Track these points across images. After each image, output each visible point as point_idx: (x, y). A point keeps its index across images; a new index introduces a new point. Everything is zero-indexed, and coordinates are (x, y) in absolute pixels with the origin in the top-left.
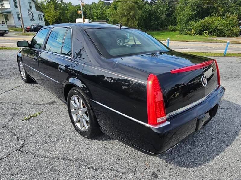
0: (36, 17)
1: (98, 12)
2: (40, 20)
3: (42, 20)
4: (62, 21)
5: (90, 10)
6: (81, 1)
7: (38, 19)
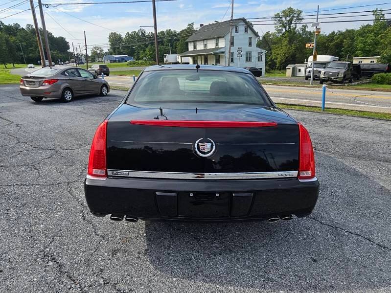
0: (254, 56)
1: (367, 42)
2: (259, 60)
3: (261, 60)
4: (297, 60)
5: (353, 40)
6: (316, 27)
7: (257, 59)
